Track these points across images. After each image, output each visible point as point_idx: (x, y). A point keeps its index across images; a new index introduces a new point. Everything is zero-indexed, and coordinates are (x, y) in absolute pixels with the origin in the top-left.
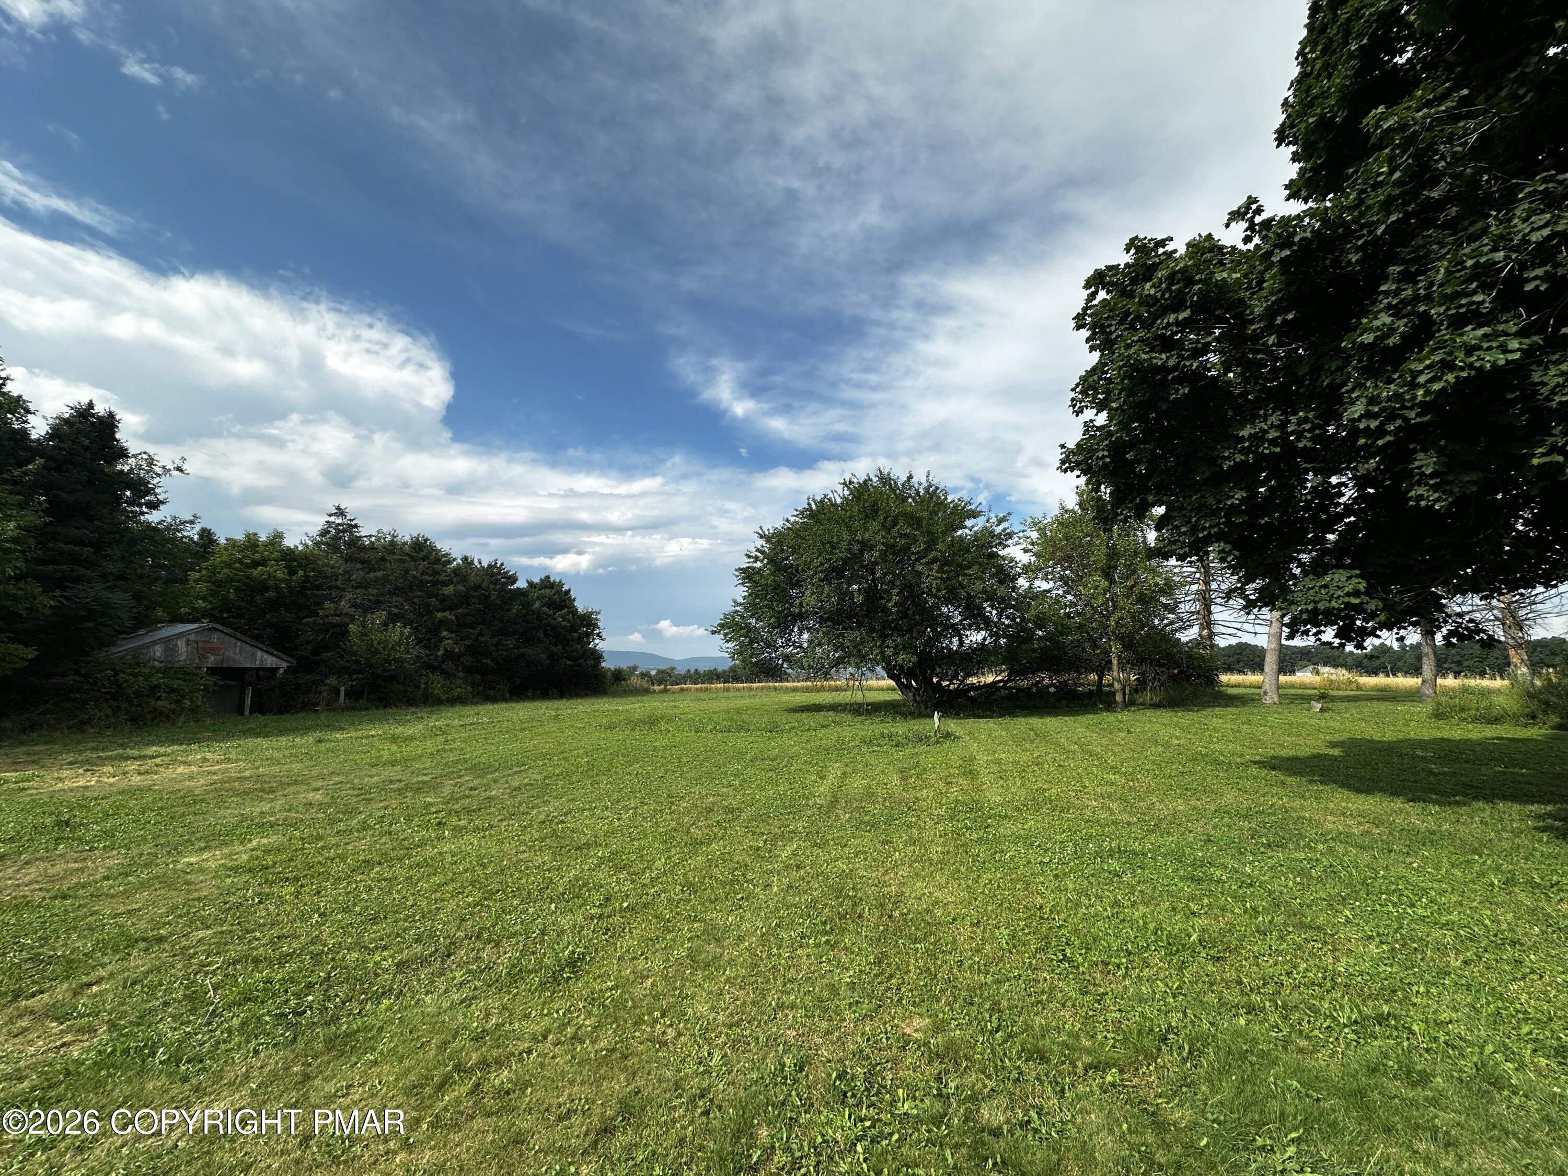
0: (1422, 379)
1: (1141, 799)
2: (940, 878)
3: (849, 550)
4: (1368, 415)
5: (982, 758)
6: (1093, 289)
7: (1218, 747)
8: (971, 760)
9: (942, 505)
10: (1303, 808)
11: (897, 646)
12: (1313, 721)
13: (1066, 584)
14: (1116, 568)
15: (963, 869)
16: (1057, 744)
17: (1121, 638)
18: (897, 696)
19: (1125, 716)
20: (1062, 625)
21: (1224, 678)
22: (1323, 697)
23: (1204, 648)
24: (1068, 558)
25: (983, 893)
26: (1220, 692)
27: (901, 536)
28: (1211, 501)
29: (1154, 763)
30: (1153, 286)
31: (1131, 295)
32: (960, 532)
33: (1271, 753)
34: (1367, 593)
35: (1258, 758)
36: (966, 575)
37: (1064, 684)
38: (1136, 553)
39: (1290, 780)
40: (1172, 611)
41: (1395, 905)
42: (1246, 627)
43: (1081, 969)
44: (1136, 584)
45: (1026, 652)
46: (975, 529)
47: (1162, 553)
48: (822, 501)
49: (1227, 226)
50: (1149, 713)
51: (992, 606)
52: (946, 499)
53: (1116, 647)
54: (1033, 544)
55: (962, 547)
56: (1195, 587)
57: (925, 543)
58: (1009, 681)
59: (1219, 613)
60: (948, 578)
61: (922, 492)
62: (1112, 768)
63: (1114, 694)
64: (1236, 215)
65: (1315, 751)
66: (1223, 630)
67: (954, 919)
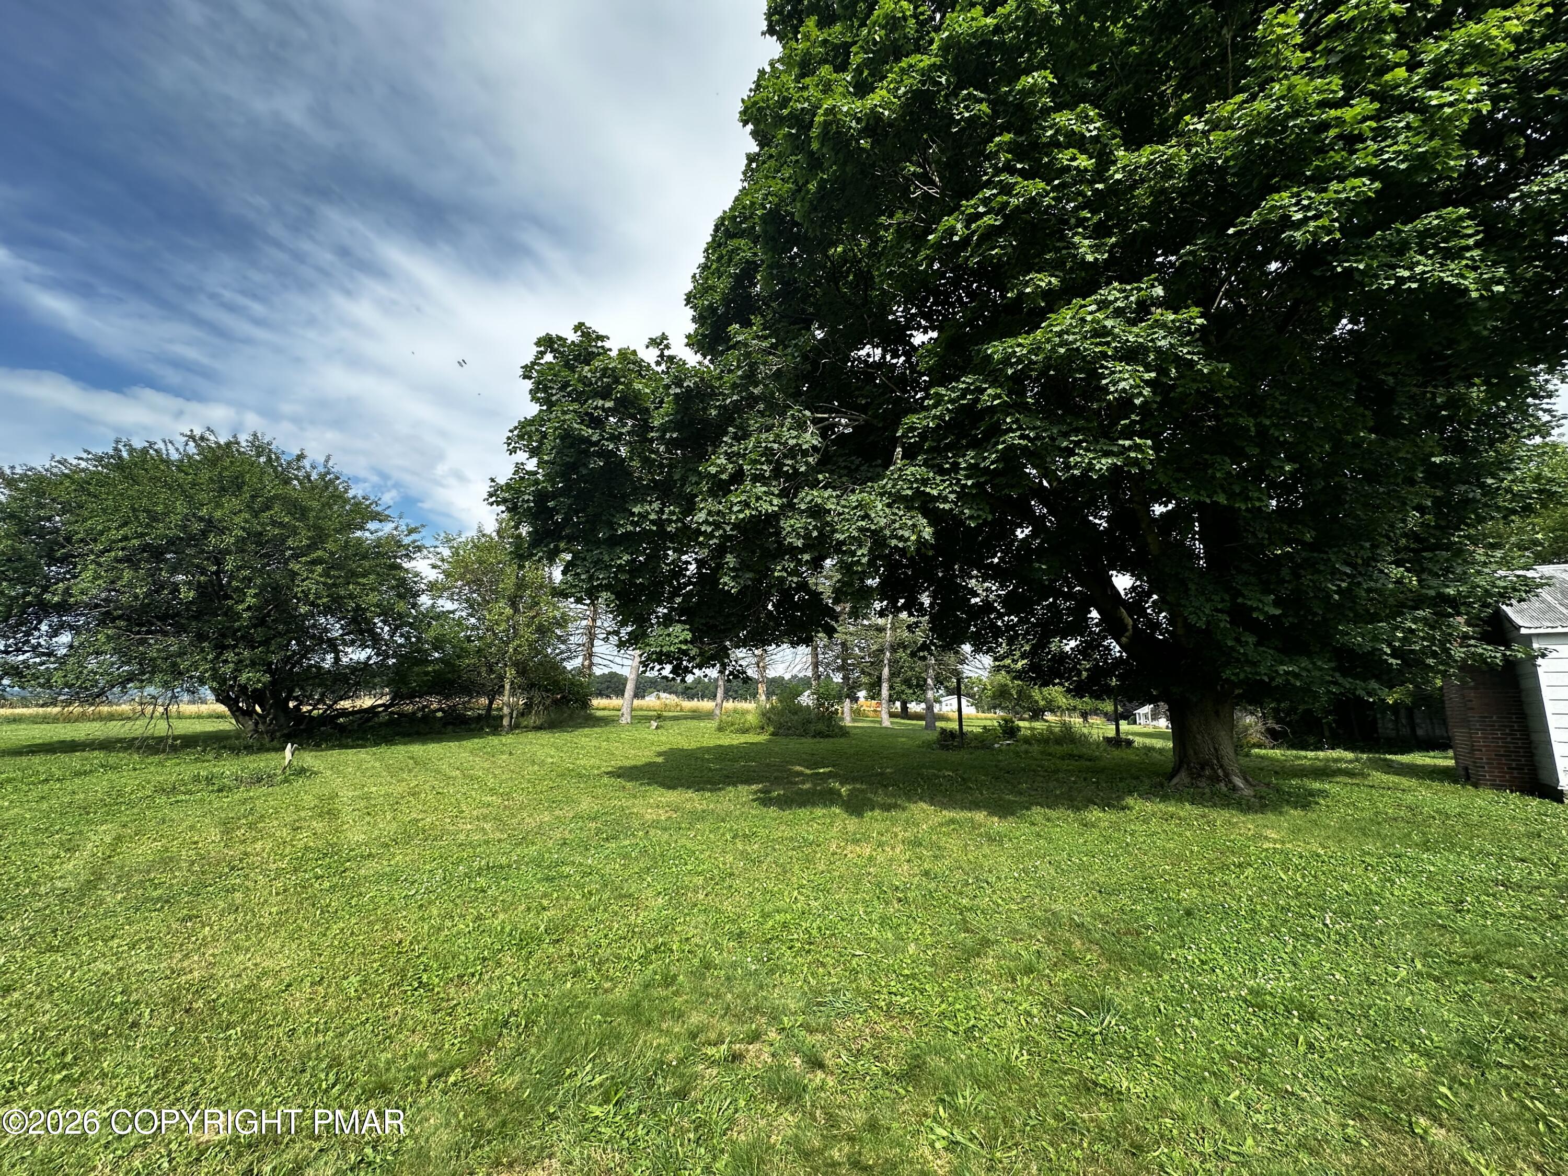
0: (735, 509)
1: (513, 816)
2: (273, 944)
3: (184, 528)
4: (706, 522)
5: (346, 794)
6: (542, 349)
7: (582, 762)
8: (331, 798)
9: (339, 498)
10: (634, 805)
11: (240, 661)
12: (650, 737)
13: (471, 606)
14: (521, 597)
15: (306, 925)
16: (438, 772)
17: (516, 664)
18: (229, 725)
19: (508, 739)
20: (462, 649)
21: (596, 702)
22: (659, 717)
23: (584, 676)
24: (478, 582)
25: (331, 945)
26: (590, 715)
27: (274, 523)
28: (606, 558)
29: (529, 781)
30: (590, 371)
31: (572, 369)
32: (358, 534)
33: (620, 764)
34: (692, 642)
35: (610, 769)
36: (359, 584)
37: (453, 708)
38: (541, 586)
39: (629, 785)
40: (564, 642)
41: (677, 866)
42: (618, 660)
43: (436, 990)
44: (538, 614)
45: (418, 675)
46: (380, 534)
47: (562, 594)
48: (145, 451)
49: (647, 347)
50: (531, 735)
51: (385, 622)
52: (346, 491)
53: (510, 673)
54: (443, 560)
55: (361, 552)
56: (584, 623)
57: (309, 538)
58: (391, 705)
59: (600, 647)
60: (334, 585)
61: (314, 476)
62: (491, 790)
63: (502, 717)
64: (653, 342)
65: (648, 760)
66: (600, 661)
67: (289, 985)
